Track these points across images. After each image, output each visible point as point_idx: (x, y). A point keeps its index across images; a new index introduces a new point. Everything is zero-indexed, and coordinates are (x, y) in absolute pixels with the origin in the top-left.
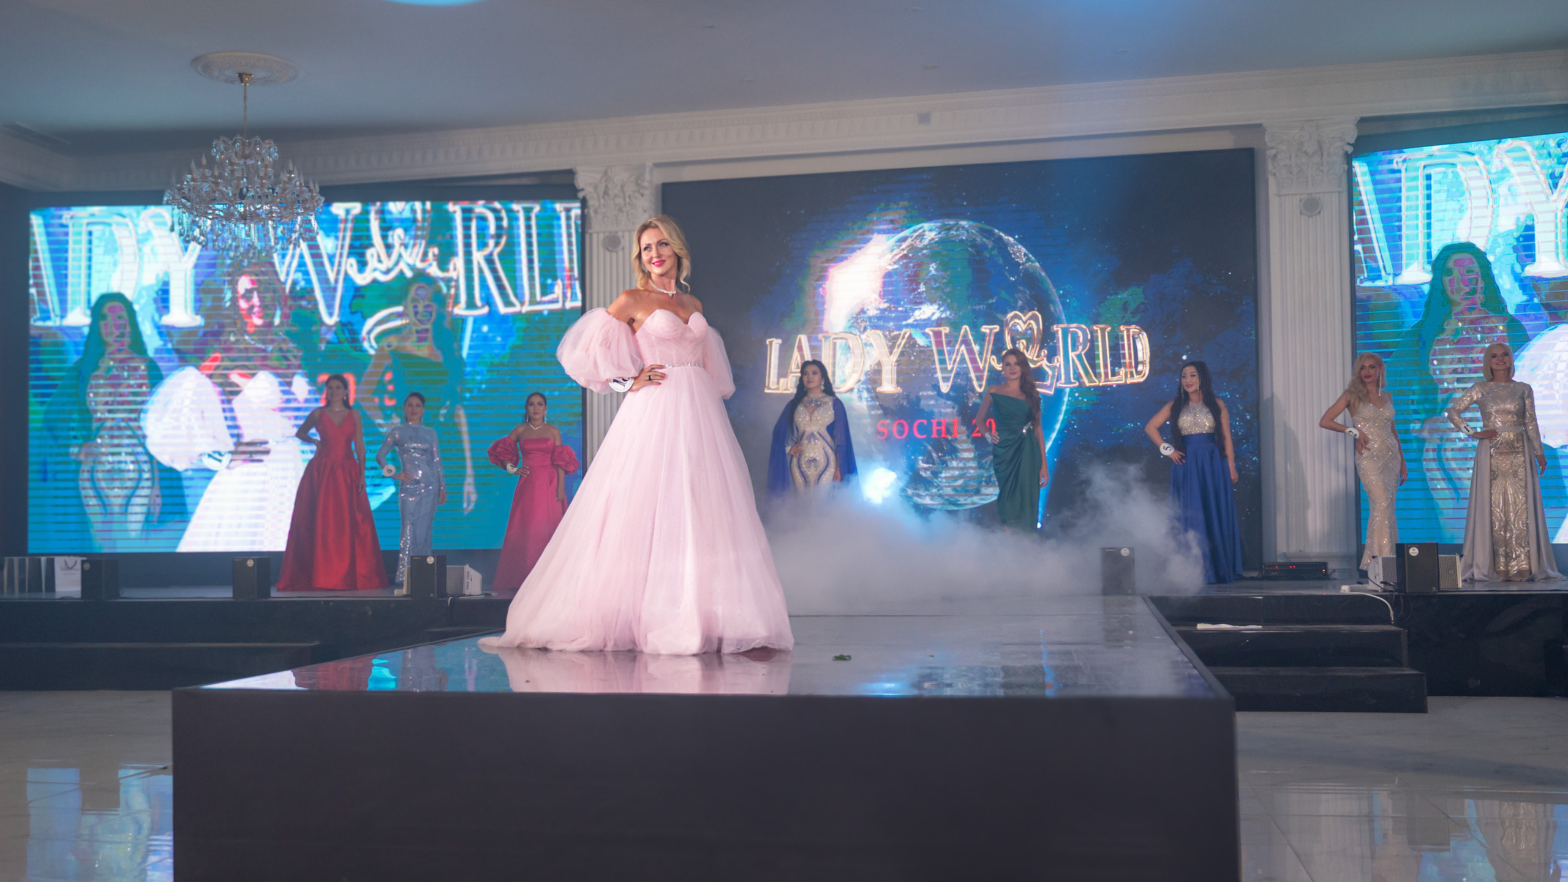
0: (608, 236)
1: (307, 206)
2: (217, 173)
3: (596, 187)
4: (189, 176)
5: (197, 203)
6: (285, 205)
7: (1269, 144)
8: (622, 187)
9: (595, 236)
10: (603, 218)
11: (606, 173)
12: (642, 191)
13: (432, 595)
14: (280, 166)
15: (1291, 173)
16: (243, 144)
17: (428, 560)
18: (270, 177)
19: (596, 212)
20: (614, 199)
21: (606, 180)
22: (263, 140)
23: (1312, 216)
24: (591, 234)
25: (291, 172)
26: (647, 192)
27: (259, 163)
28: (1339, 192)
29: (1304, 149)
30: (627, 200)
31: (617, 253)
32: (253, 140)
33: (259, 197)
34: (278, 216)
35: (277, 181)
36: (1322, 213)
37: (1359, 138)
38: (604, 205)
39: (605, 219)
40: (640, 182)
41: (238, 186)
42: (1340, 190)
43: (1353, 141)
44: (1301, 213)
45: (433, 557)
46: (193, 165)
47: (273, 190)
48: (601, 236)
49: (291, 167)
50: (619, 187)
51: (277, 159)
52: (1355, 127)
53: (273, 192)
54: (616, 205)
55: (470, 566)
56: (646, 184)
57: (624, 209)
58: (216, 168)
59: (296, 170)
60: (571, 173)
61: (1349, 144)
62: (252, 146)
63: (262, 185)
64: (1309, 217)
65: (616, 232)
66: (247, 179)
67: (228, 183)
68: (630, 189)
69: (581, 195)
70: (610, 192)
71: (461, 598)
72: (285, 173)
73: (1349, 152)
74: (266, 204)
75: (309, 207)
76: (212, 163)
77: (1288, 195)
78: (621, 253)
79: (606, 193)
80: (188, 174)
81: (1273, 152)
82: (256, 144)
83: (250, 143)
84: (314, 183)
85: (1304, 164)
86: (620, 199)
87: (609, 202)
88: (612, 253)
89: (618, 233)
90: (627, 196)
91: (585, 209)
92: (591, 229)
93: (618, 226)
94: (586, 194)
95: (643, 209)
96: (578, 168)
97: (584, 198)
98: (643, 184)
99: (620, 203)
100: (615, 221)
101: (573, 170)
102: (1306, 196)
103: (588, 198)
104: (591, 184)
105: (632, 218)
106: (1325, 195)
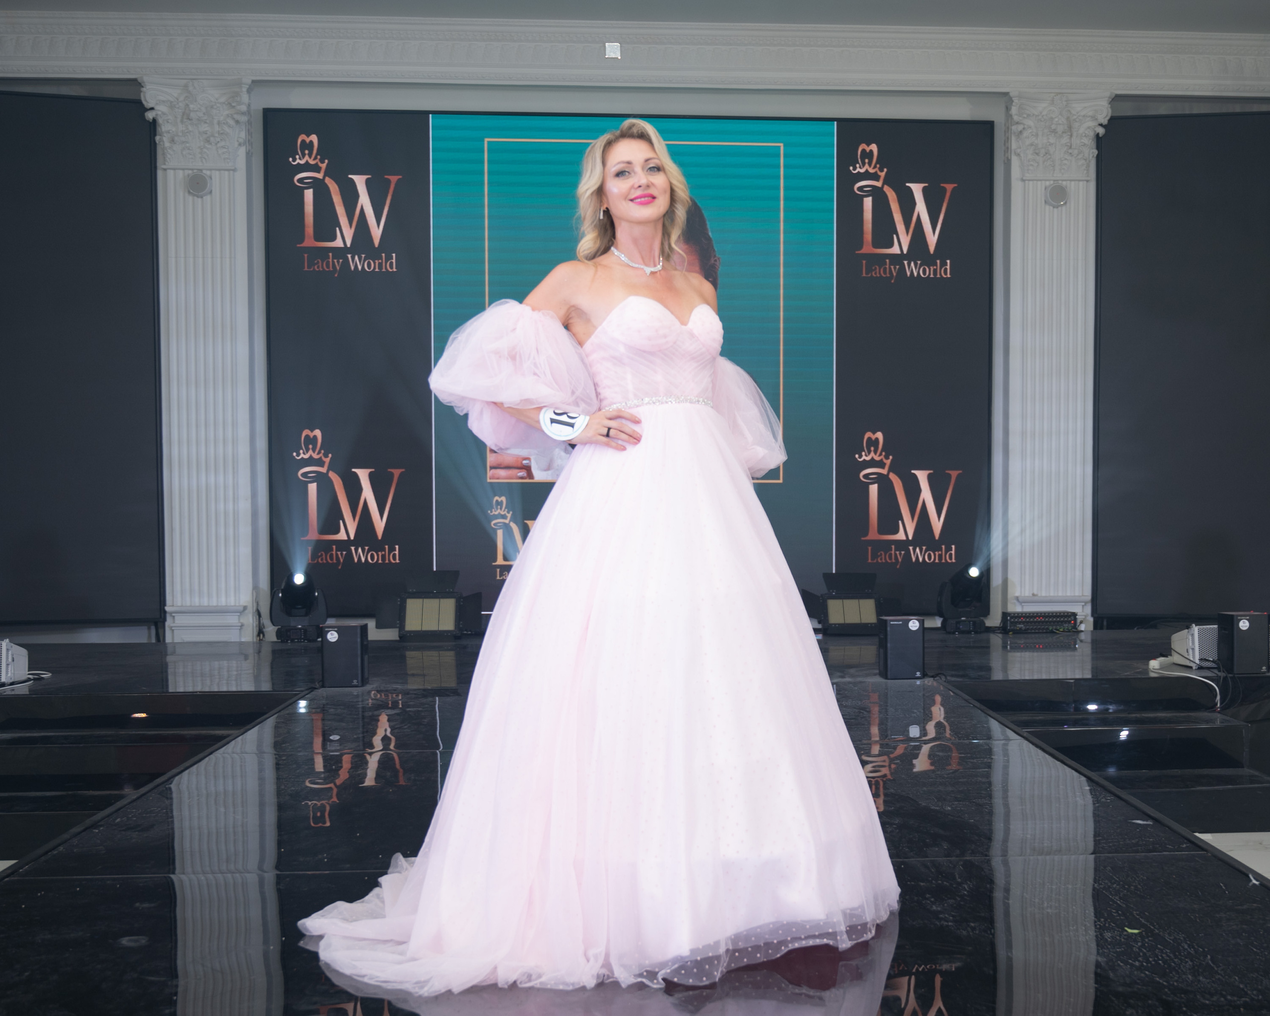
0: (188, 175)
3: (172, 106)
7: (1016, 118)
8: (209, 108)
9: (171, 173)
10: (182, 151)
11: (186, 86)
12: (236, 116)
15: (1037, 154)
19: (172, 141)
20: (197, 125)
23: (1057, 208)
24: (164, 171)
26: (243, 119)
28: (1087, 181)
29: (1053, 127)
31: (202, 197)
36: (1068, 203)
37: (1112, 119)
38: (183, 132)
39: (184, 153)
40: (233, 104)
42: (1089, 179)
43: (1105, 122)
44: (1046, 202)
48: (180, 174)
50: (204, 110)
52: (1110, 106)
54: (200, 133)
56: (242, 107)
57: (212, 139)
60: (135, 84)
61: (1101, 125)
64: (1054, 207)
65: (201, 170)
68: (220, 113)
69: (150, 116)
70: (192, 115)
73: (1100, 136)
77: (1033, 180)
78: (208, 198)
79: (184, 114)
81: (1020, 127)
85: (1052, 144)
86: (206, 125)
87: (190, 128)
88: (195, 198)
89: (204, 172)
90: (215, 121)
91: (155, 135)
92: (165, 164)
93: (202, 161)
94: (157, 115)
95: (238, 141)
96: (145, 79)
97: (154, 120)
98: (238, 107)
99: (207, 131)
100: (200, 155)
101: (139, 80)
102: (1052, 182)
103: (160, 121)
104: (163, 101)
105: (224, 153)
106: (1073, 183)
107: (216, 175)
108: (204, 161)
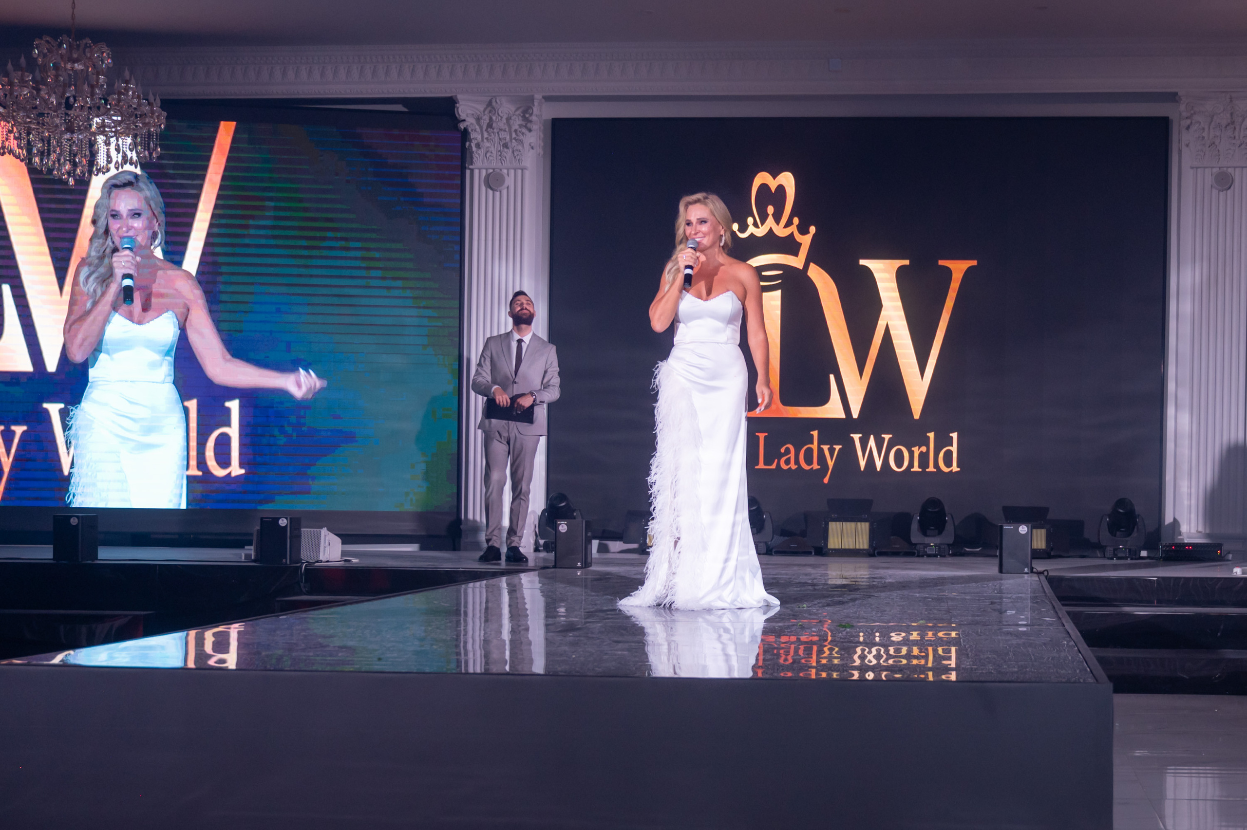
0: (491, 173)
1: (147, 120)
2: (38, 78)
3: (478, 120)
4: (6, 79)
5: (15, 111)
6: (119, 118)
7: (1183, 115)
8: (508, 119)
9: (476, 172)
10: (486, 154)
11: (490, 104)
12: (529, 125)
13: (284, 560)
14: (114, 74)
15: (1204, 145)
16: (70, 46)
17: (280, 522)
18: (103, 85)
20: (498, 133)
21: (490, 112)
22: (95, 42)
23: (1223, 191)
24: (472, 171)
25: (127, 82)
26: (535, 127)
27: (90, 69)
29: (1218, 121)
30: (514, 135)
31: (500, 192)
32: (84, 41)
33: (90, 108)
34: (112, 132)
35: (110, 92)
36: (1232, 187)
38: (487, 139)
39: (488, 156)
40: (527, 116)
41: (62, 96)
44: (1212, 187)
45: (286, 518)
46: (10, 66)
47: (106, 101)
48: (484, 173)
49: (127, 74)
50: (505, 121)
51: (111, 65)
53: (106, 104)
54: (500, 139)
55: (329, 530)
56: (534, 118)
57: (509, 144)
58: (37, 71)
59: (133, 81)
60: (451, 101)
62: (81, 49)
63: (92, 95)
64: (1219, 191)
65: (500, 170)
66: (75, 86)
67: (52, 91)
68: (517, 122)
69: (462, 126)
70: (494, 125)
71: (317, 564)
72: (120, 81)
74: (98, 116)
75: (149, 123)
76: (32, 65)
77: (1201, 167)
78: (505, 192)
79: (490, 125)
80: (3, 77)
81: (1188, 122)
82: (86, 46)
83: (78, 46)
84: (155, 95)
85: (1218, 136)
86: (506, 133)
87: (493, 136)
88: (495, 192)
89: (503, 170)
90: (513, 130)
91: (466, 142)
92: (472, 165)
93: (502, 163)
94: (467, 126)
95: (530, 145)
96: (459, 97)
97: (466, 130)
98: (530, 118)
99: (505, 138)
100: (500, 157)
101: (454, 98)
102: (1218, 169)
103: (470, 130)
104: (473, 114)
105: (518, 155)
106: (1237, 170)
107: (512, 172)
108: (503, 162)
